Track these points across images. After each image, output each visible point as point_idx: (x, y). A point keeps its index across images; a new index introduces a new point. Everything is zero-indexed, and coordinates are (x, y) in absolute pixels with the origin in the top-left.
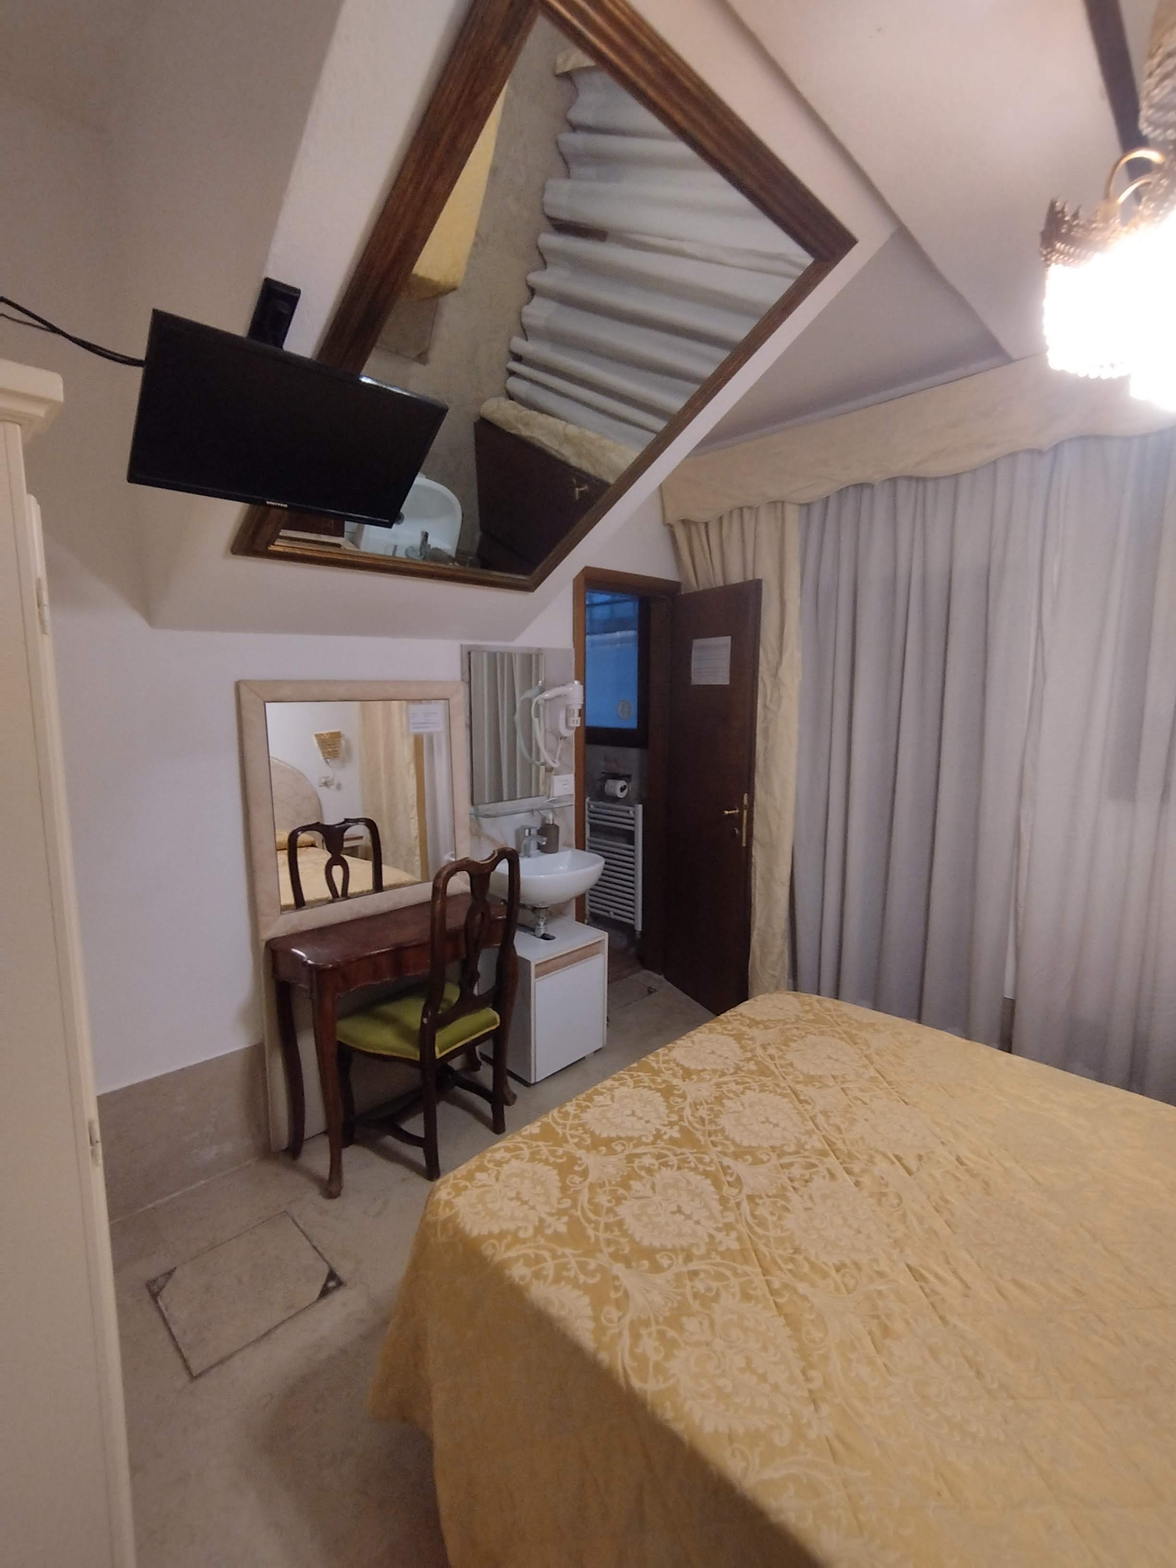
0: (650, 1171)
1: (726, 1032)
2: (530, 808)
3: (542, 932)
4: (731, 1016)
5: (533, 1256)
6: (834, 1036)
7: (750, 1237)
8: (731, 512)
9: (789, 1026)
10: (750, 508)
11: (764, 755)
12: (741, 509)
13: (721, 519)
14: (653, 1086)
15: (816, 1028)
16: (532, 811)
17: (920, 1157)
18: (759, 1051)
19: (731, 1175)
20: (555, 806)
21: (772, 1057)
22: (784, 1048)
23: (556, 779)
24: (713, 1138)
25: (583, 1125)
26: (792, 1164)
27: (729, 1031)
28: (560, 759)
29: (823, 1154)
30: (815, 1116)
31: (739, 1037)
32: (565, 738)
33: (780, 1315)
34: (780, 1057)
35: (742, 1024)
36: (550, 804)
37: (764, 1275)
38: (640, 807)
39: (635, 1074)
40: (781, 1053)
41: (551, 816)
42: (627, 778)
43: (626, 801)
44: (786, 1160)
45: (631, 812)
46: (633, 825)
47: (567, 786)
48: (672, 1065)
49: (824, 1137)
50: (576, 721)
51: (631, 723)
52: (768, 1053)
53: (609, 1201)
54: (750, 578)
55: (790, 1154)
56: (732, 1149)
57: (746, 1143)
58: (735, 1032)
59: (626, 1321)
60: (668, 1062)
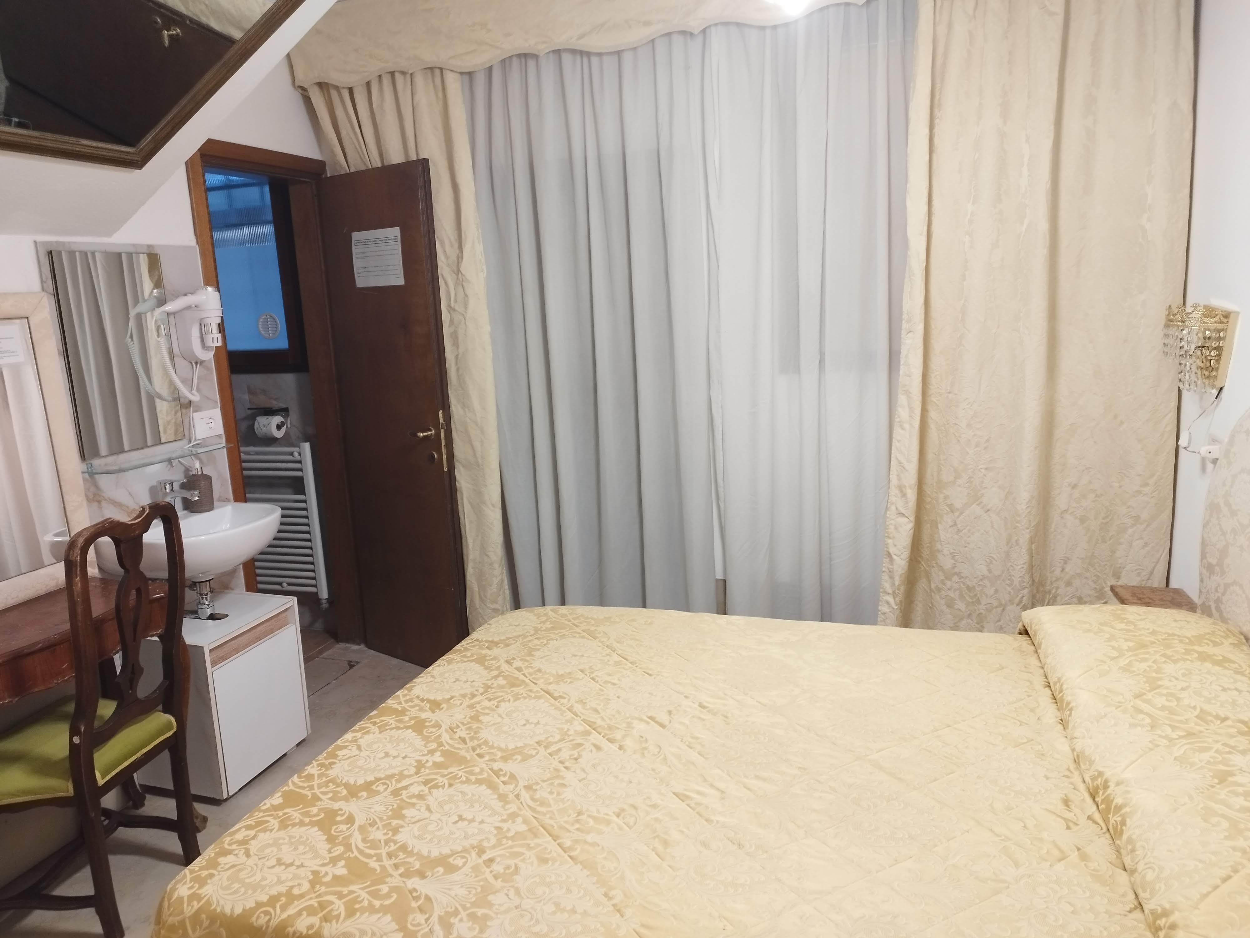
0: (421, 797)
1: (466, 660)
2: (166, 457)
3: (209, 612)
4: (467, 644)
5: (316, 905)
6: (574, 637)
7: (535, 817)
8: (380, 77)
9: (530, 638)
10: (403, 73)
11: (456, 364)
12: (392, 74)
13: (368, 84)
14: (402, 726)
15: (558, 634)
16: (169, 461)
17: (670, 712)
18: (505, 667)
19: (505, 775)
20: (200, 450)
21: (519, 669)
22: (528, 658)
23: (197, 416)
24: (478, 751)
25: (332, 781)
26: (559, 750)
27: (467, 657)
28: (198, 390)
29: (587, 733)
30: (572, 706)
31: (481, 660)
32: (202, 362)
33: (576, 864)
34: (527, 667)
35: (481, 648)
36: (193, 449)
37: (555, 841)
38: (307, 446)
39: (378, 720)
40: (527, 664)
41: (197, 465)
42: (284, 411)
43: (286, 441)
44: (553, 748)
45: (296, 454)
46: (301, 470)
47: (212, 425)
48: (416, 701)
49: (584, 720)
50: (215, 339)
51: (281, 342)
52: (514, 666)
53: (385, 834)
54: (414, 158)
55: (556, 743)
56: (499, 754)
57: (511, 746)
58: (475, 657)
59: (435, 919)
60: (411, 700)
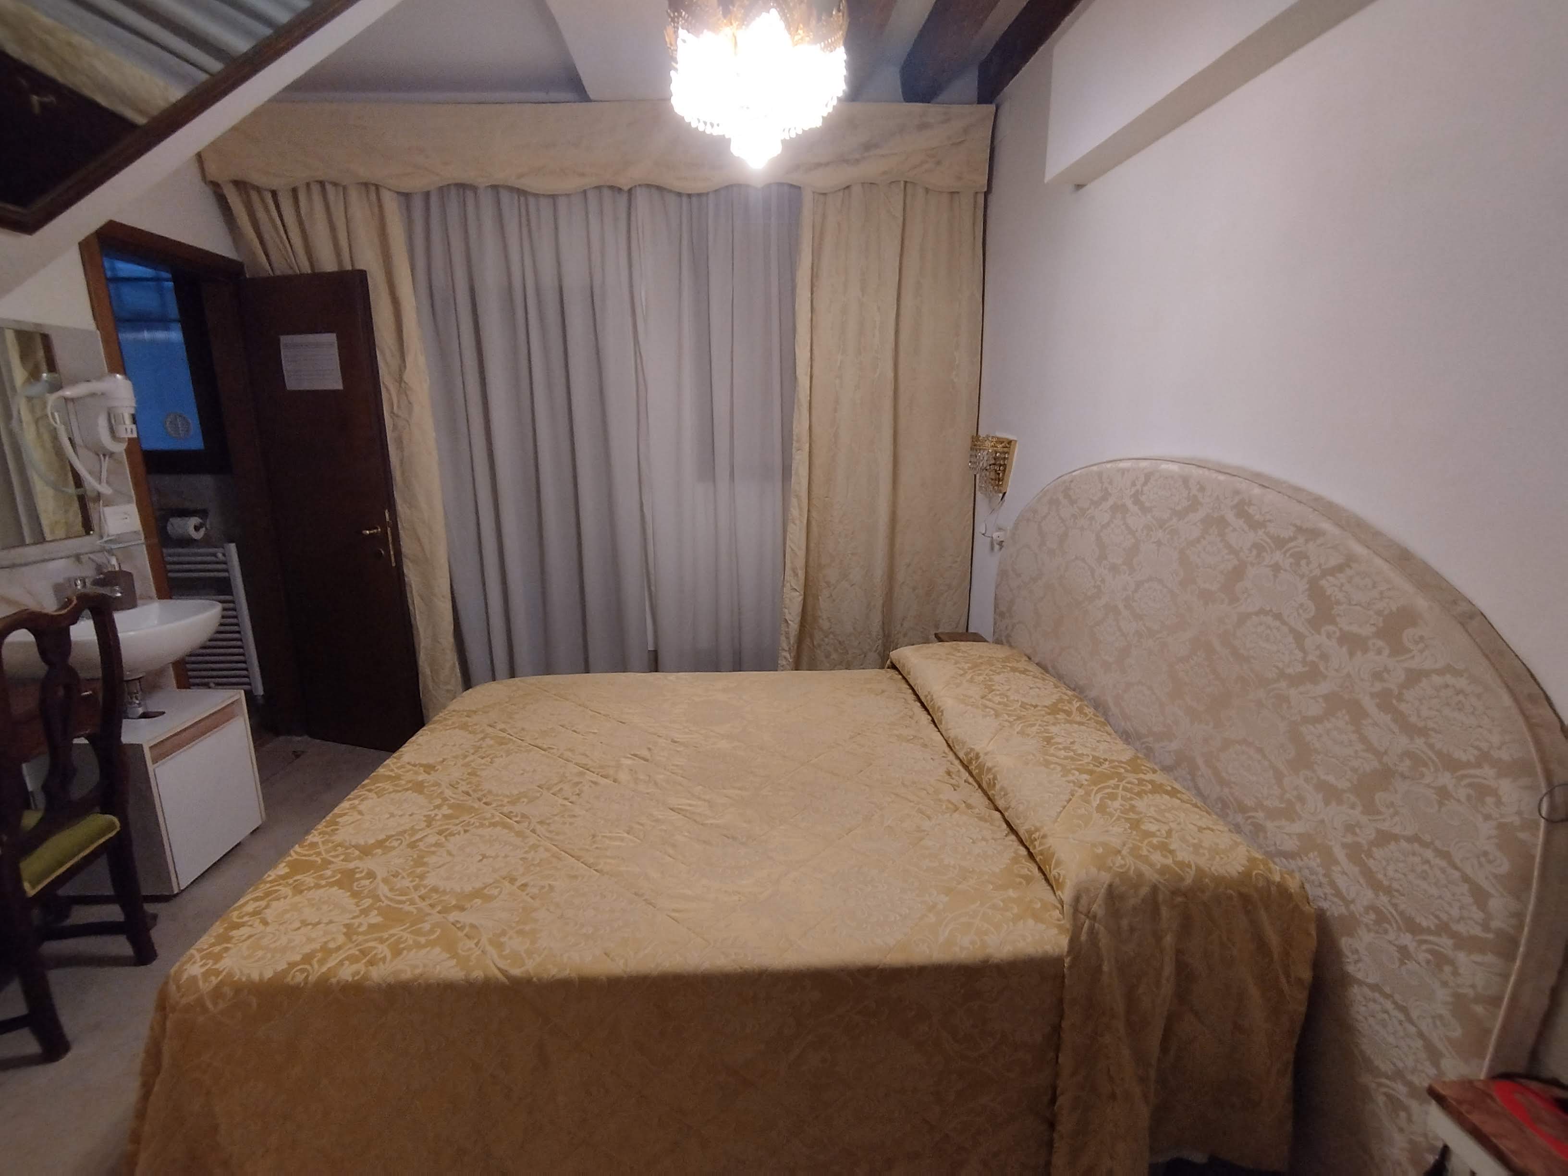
0: (437, 845)
1: (448, 727)
2: (71, 552)
5: (357, 953)
6: (548, 700)
7: (554, 845)
9: (507, 704)
10: (335, 184)
11: (401, 467)
12: (323, 184)
13: (294, 191)
14: (400, 789)
15: (530, 699)
17: (649, 749)
18: (489, 730)
19: (516, 816)
20: (115, 546)
21: (503, 730)
22: (509, 721)
23: (109, 511)
24: (484, 800)
25: (340, 845)
26: (561, 789)
27: (450, 725)
28: (108, 482)
29: (581, 774)
30: (562, 754)
31: (464, 727)
32: (112, 454)
33: (603, 875)
34: (510, 728)
36: (105, 545)
37: (578, 860)
38: (232, 547)
39: (372, 787)
40: (509, 725)
41: (114, 561)
42: (202, 513)
43: (206, 542)
44: (556, 789)
45: (220, 555)
46: (226, 571)
47: (128, 521)
48: (408, 767)
49: (576, 764)
51: (196, 443)
52: (498, 728)
53: (412, 882)
54: (349, 268)
55: (556, 784)
56: (506, 800)
57: (515, 792)
58: (457, 725)
59: (484, 940)
60: (402, 767)
